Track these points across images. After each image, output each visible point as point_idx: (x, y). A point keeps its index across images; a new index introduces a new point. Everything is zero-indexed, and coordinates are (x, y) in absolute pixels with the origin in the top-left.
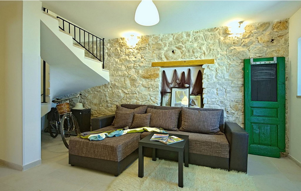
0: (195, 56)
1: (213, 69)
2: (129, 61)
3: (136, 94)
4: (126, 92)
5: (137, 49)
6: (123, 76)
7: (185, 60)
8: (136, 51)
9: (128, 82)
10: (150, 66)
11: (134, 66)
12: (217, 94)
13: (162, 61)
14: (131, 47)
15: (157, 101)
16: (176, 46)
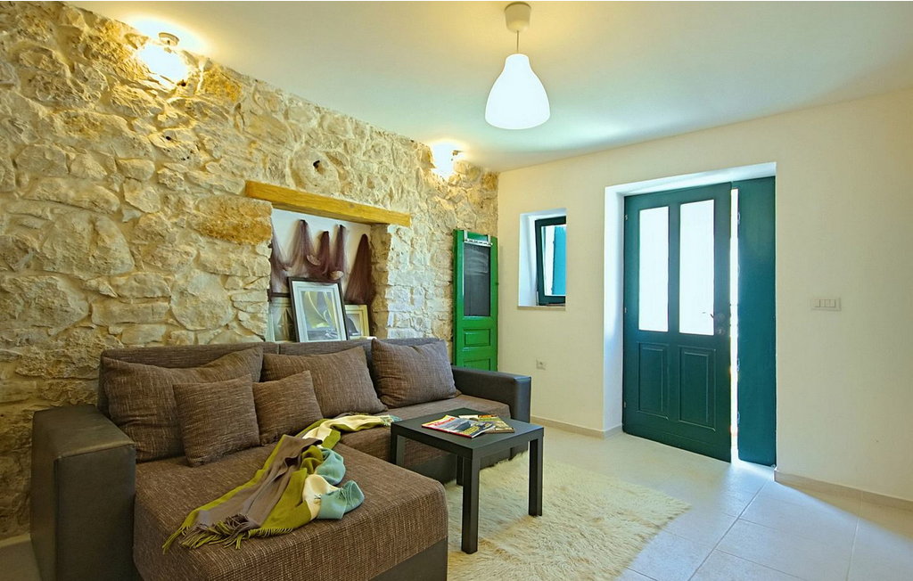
0: (374, 195)
1: (406, 238)
2: (133, 145)
3: (168, 299)
4: (106, 288)
5: (178, 105)
6: (85, 205)
7: (351, 201)
8: (172, 112)
9: (118, 244)
10: (239, 190)
11: (156, 175)
12: (412, 301)
13: (283, 186)
14: (148, 84)
16: (328, 150)
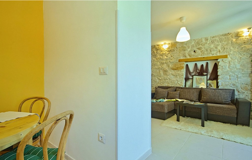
0: (211, 53)
1: (226, 61)
2: (162, 59)
3: (167, 80)
4: (160, 79)
5: (168, 51)
6: (158, 68)
7: (204, 57)
8: (167, 53)
9: (162, 73)
10: (178, 61)
11: (166, 62)
12: (230, 79)
13: (186, 58)
14: (164, 50)
15: (182, 84)
16: (196, 47)
